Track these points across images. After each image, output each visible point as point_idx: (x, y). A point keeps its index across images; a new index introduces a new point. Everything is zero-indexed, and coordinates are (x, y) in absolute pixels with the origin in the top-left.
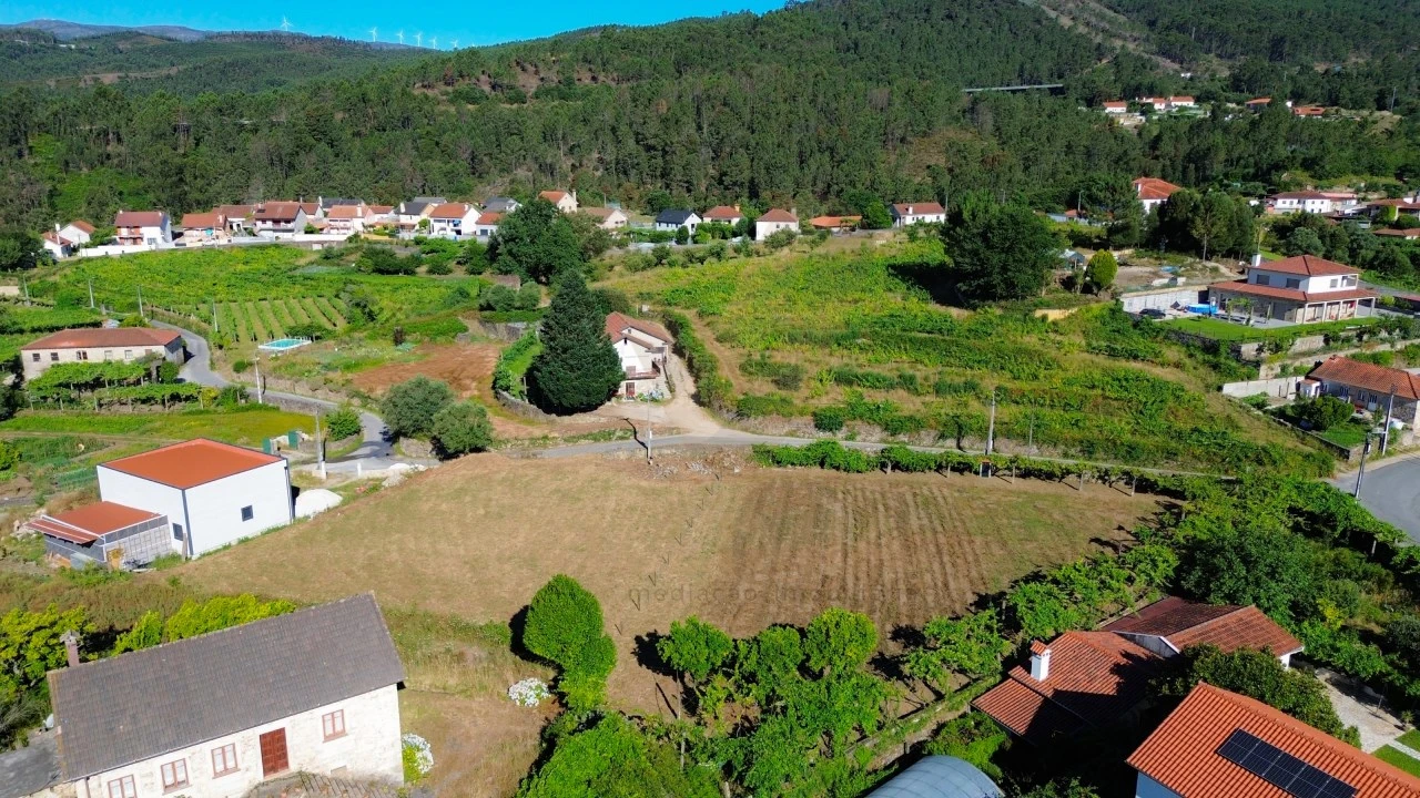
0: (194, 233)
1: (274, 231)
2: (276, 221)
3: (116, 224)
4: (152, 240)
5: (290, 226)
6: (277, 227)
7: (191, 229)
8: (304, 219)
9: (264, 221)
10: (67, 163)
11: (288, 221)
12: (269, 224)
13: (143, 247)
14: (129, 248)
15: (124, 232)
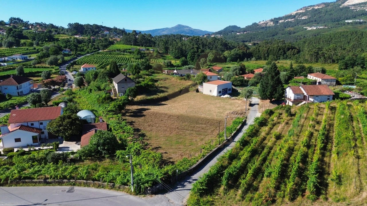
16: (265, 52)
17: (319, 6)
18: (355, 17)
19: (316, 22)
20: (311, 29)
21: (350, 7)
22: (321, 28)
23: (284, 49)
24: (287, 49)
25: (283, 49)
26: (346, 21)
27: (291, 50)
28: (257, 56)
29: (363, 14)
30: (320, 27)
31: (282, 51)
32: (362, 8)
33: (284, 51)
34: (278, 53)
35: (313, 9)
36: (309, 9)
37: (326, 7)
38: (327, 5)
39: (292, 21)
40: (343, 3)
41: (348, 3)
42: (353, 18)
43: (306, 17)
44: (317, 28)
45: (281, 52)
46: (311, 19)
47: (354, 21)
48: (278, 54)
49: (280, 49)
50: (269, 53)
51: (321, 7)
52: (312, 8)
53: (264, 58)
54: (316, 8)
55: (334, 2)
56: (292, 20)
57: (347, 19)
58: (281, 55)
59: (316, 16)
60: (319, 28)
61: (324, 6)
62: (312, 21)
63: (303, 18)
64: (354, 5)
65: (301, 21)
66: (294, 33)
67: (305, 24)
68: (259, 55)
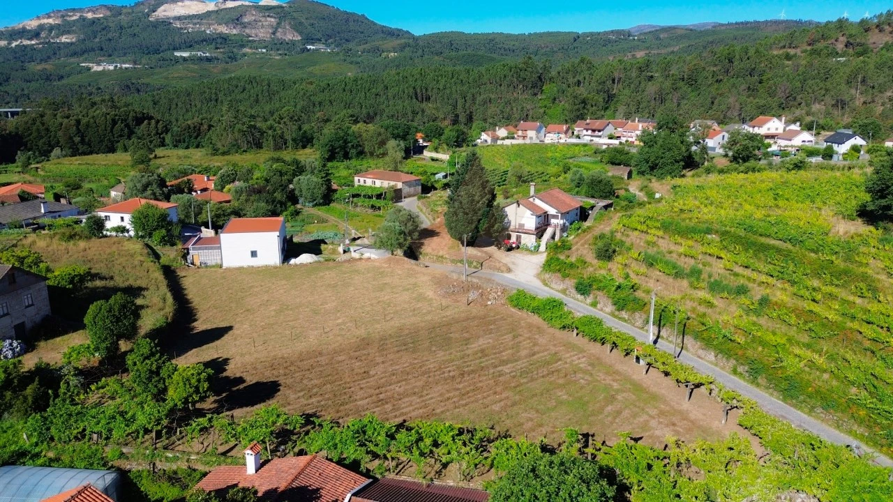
0: (551, 135)
1: (592, 136)
2: (594, 131)
3: (517, 128)
4: (531, 138)
5: (600, 134)
6: (593, 134)
7: (549, 133)
8: (610, 130)
9: (587, 130)
10: (555, 99)
11: (599, 131)
12: (590, 132)
13: (528, 141)
14: (520, 141)
15: (520, 133)
16: (71, 132)
17: (94, 12)
18: (189, 47)
19: (106, 52)
20: (100, 68)
21: (172, 21)
22: (126, 68)
23: (126, 120)
24: (133, 121)
25: (122, 120)
26: (177, 54)
27: (146, 122)
28: (44, 144)
29: (205, 40)
30: (124, 66)
31: (119, 125)
32: (198, 26)
33: (127, 126)
34: (112, 131)
35: (83, 19)
36: (70, 16)
37: (114, 16)
38: (116, 11)
39: (33, 45)
40: (154, 12)
41: (165, 11)
42: (186, 47)
43: (71, 36)
44: (116, 66)
45: (122, 130)
46: (89, 44)
47: (194, 55)
48: (113, 135)
49: (114, 122)
50: (83, 134)
51: (101, 16)
52: (78, 14)
53: (73, 149)
54: (90, 16)
55: (131, 7)
56: (33, 42)
57: (175, 49)
58: (121, 136)
59: (99, 36)
60: (121, 68)
61: (108, 13)
62: (93, 50)
63: (65, 39)
64: (179, 18)
65: (62, 46)
66: (61, 78)
67: (74, 54)
68: (49, 141)
